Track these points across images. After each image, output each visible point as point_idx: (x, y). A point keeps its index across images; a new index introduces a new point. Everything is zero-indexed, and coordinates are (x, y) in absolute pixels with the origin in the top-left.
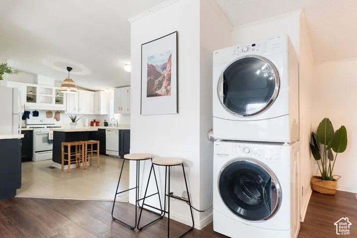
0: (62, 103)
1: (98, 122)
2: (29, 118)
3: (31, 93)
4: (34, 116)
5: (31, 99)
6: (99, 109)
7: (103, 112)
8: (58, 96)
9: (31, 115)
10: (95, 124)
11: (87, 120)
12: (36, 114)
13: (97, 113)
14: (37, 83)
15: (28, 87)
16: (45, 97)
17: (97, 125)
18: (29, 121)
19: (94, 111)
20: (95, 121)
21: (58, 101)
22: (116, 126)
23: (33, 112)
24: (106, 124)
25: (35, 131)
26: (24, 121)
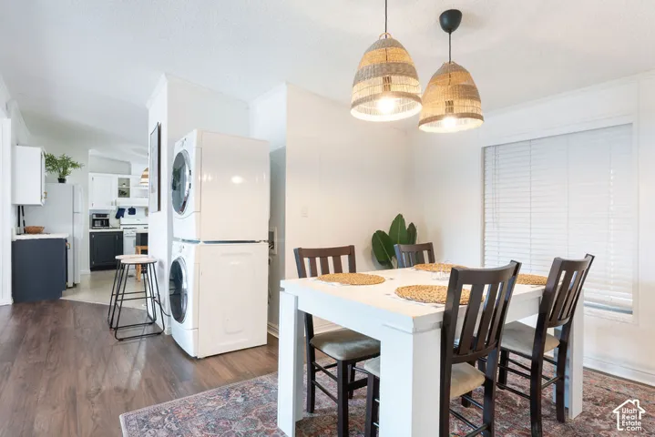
2: (123, 217)
3: (124, 186)
4: (129, 214)
5: (123, 193)
9: (126, 213)
12: (132, 211)
14: (130, 174)
15: (120, 179)
16: (142, 190)
18: (123, 220)
23: (129, 209)
25: (125, 232)
26: (118, 220)
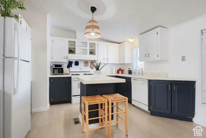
0: (95, 54)
1: (123, 70)
2: (71, 67)
3: (72, 47)
4: (75, 65)
5: (71, 51)
6: (124, 59)
7: (127, 61)
8: (92, 48)
9: (73, 64)
10: (120, 72)
11: (114, 68)
12: (77, 63)
13: (122, 62)
14: (76, 38)
15: (69, 42)
16: (82, 49)
17: (122, 73)
19: (120, 61)
20: (120, 69)
21: (92, 53)
22: (141, 74)
23: (75, 62)
24: (130, 72)
26: (69, 69)
